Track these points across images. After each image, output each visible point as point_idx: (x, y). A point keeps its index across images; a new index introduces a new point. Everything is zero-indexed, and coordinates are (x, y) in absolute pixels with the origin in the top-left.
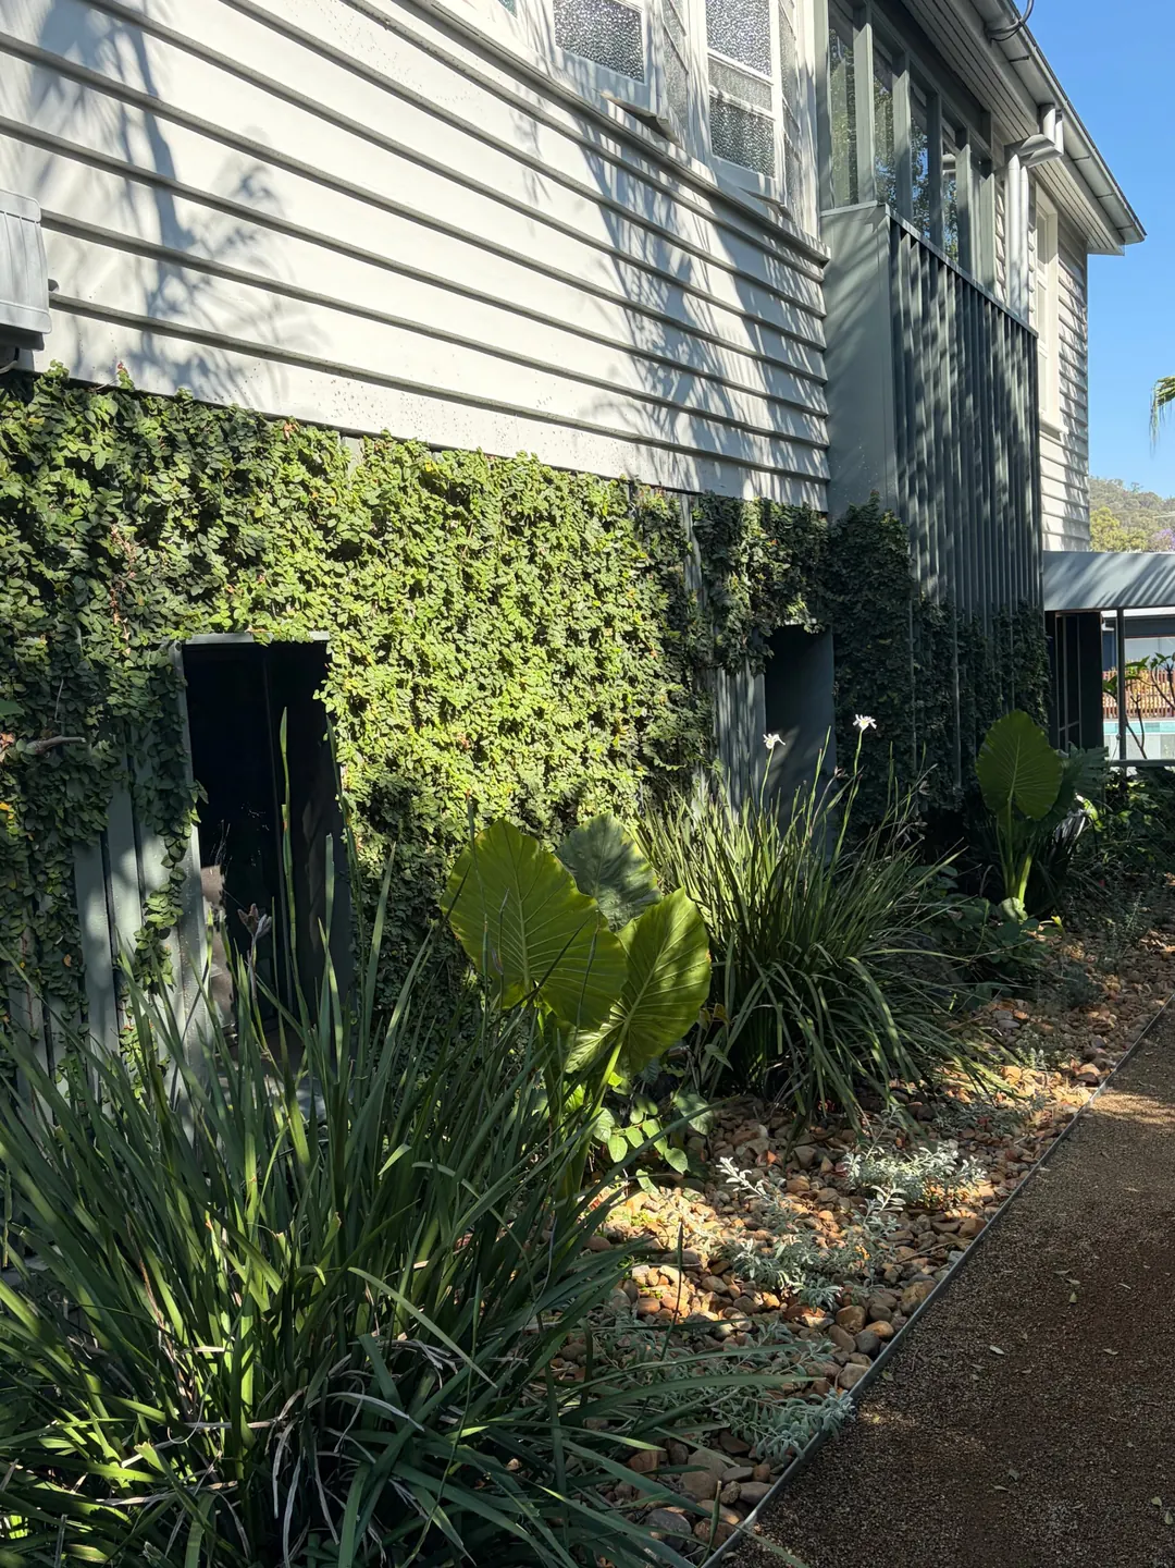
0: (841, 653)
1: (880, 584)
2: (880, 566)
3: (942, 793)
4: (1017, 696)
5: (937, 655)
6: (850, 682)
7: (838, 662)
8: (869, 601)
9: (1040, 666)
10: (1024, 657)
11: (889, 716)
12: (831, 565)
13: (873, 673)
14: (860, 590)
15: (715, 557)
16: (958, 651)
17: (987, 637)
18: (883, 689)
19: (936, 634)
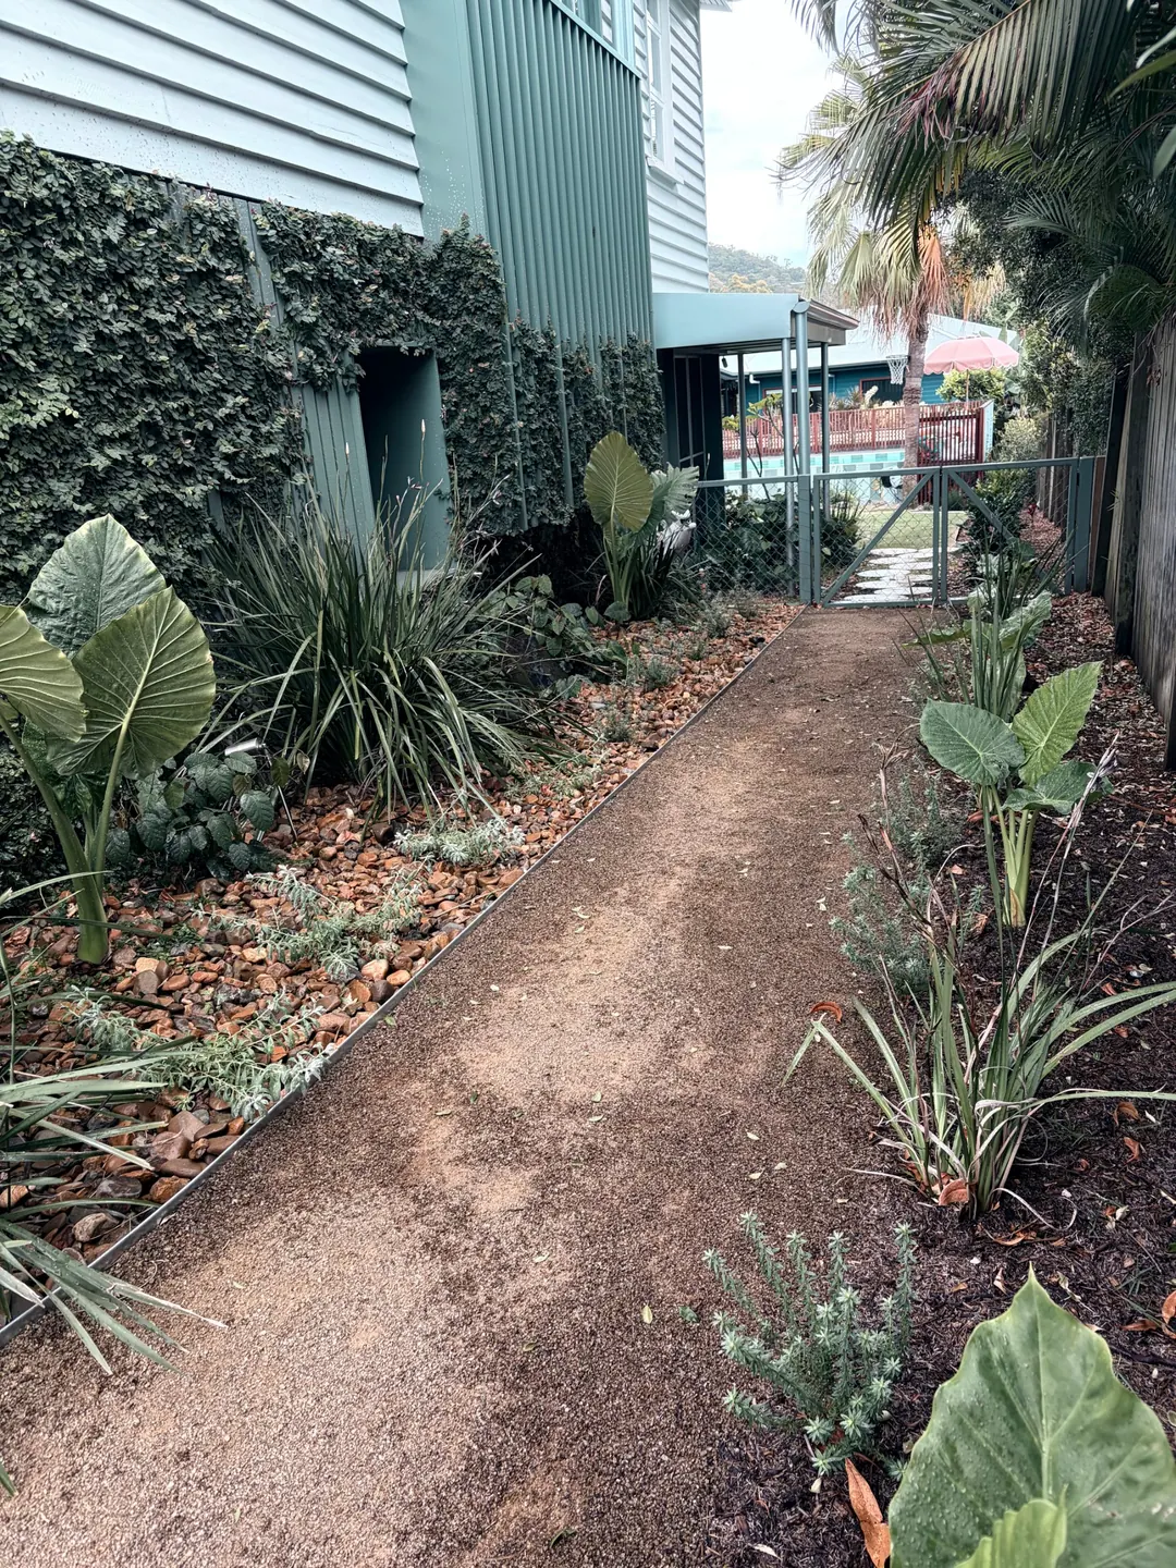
0: (446, 377)
1: (477, 308)
2: (476, 291)
3: (552, 509)
4: (629, 423)
5: (540, 381)
6: (456, 404)
7: (444, 385)
8: (467, 326)
9: (652, 397)
10: (635, 387)
11: (493, 437)
12: (429, 290)
13: (477, 396)
14: (459, 315)
15: (286, 270)
16: (563, 377)
17: (596, 366)
18: (486, 410)
19: (538, 361)
